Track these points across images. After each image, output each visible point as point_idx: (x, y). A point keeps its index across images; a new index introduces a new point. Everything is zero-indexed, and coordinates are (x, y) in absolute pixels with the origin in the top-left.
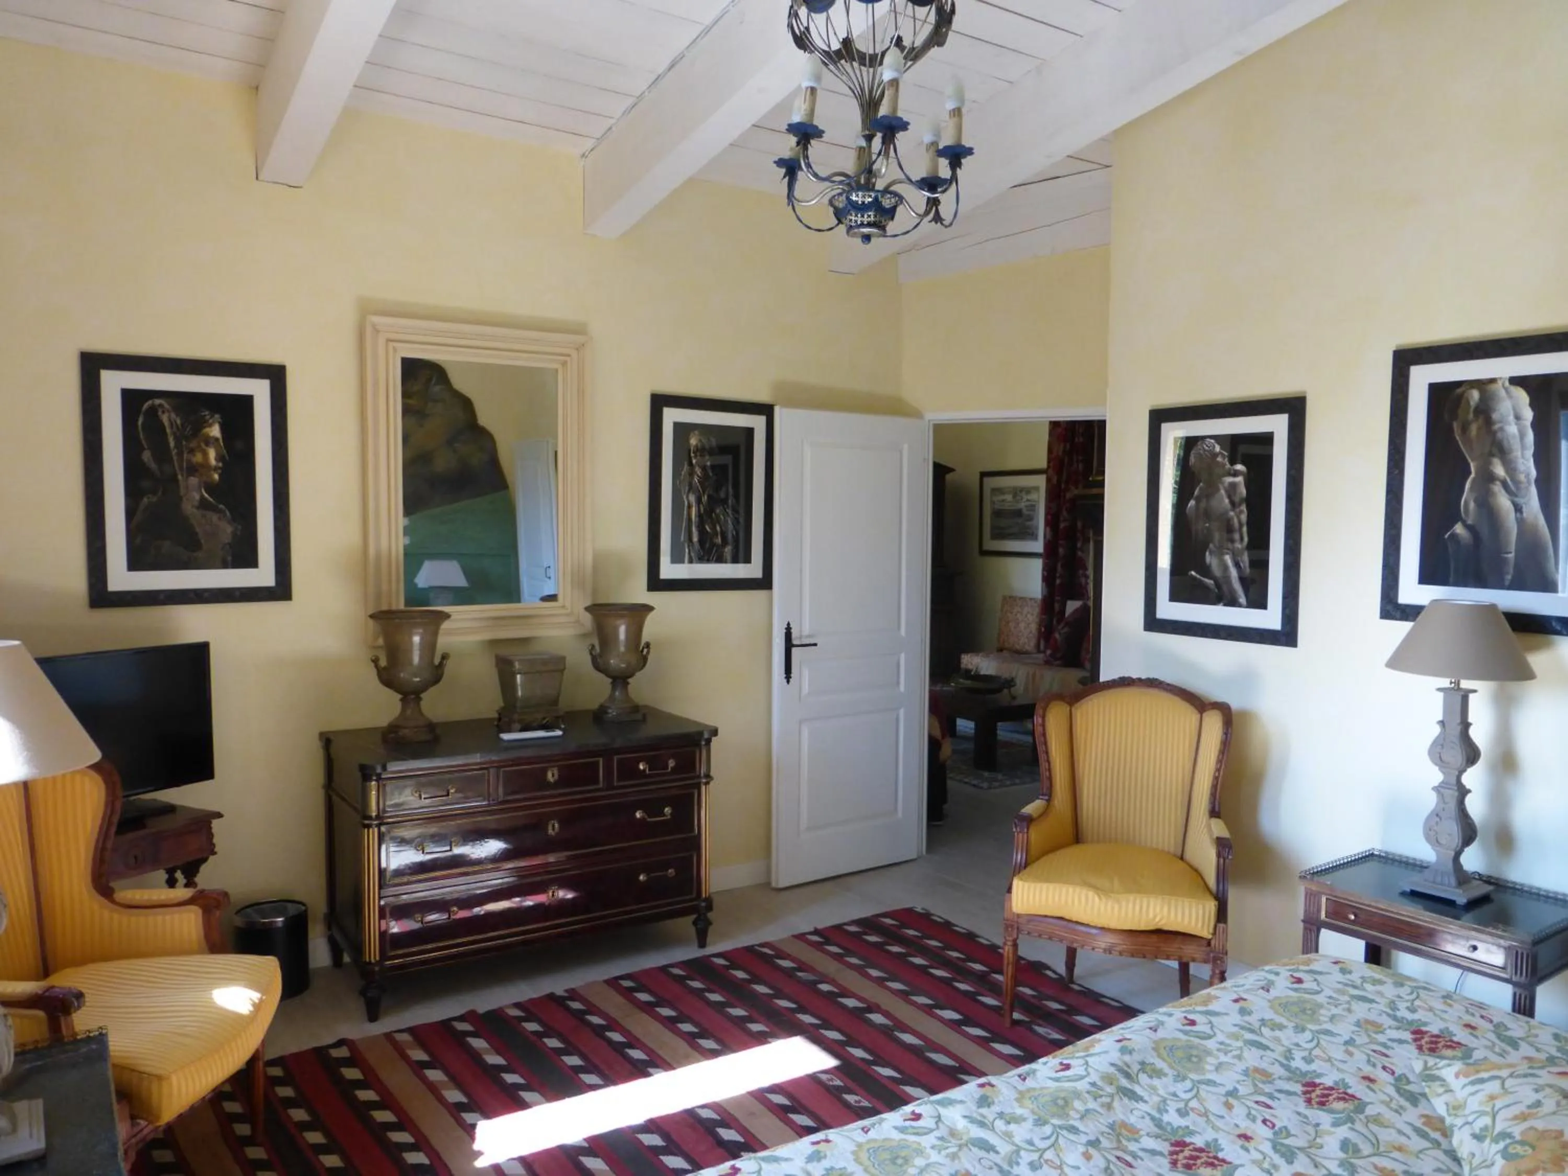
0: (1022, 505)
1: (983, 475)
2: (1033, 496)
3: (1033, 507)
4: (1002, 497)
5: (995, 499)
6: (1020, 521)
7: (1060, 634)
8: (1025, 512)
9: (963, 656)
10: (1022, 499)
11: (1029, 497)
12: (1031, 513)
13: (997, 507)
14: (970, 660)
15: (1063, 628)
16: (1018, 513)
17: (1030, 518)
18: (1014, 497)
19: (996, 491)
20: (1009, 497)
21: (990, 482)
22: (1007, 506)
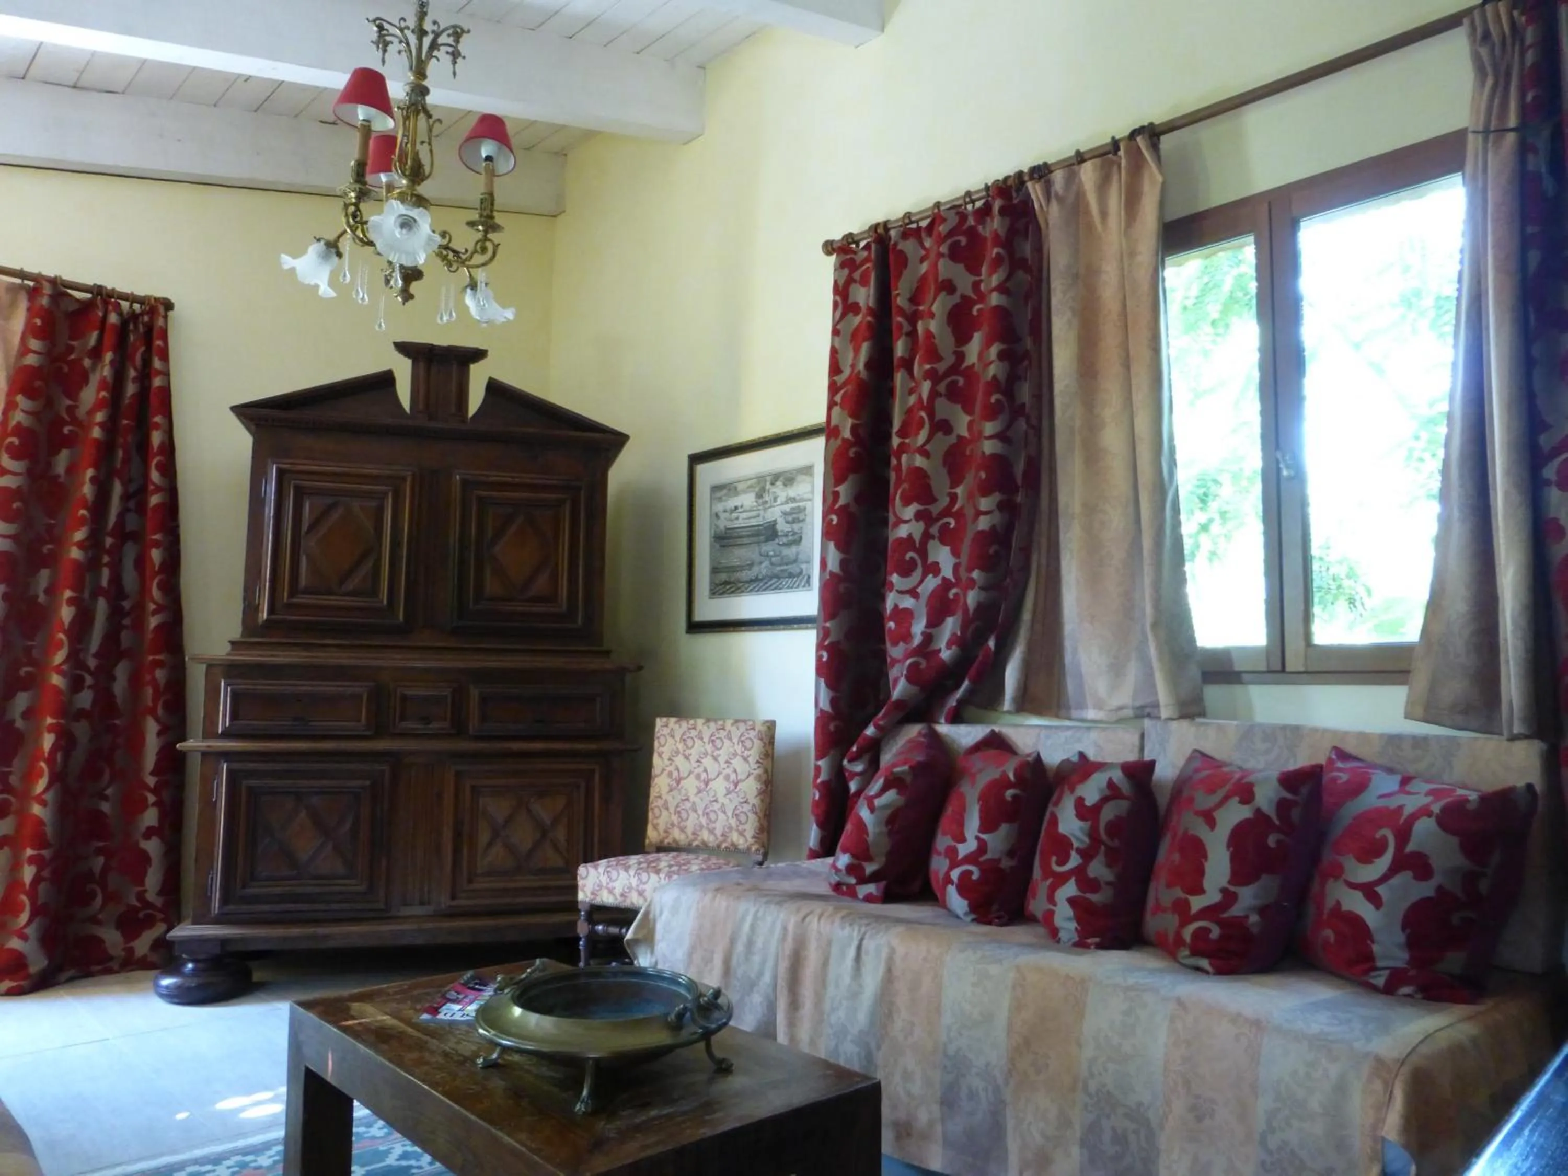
0: (775, 513)
1: (697, 459)
2: (800, 489)
3: (796, 516)
4: (732, 502)
5: (719, 507)
6: (769, 548)
7: (872, 809)
8: (782, 527)
9: (582, 870)
10: (775, 499)
11: (792, 492)
12: (796, 527)
13: (723, 524)
14: (604, 879)
15: (883, 790)
16: (770, 532)
17: (797, 540)
18: (759, 496)
19: (721, 489)
20: (747, 500)
21: (708, 473)
22: (742, 520)
